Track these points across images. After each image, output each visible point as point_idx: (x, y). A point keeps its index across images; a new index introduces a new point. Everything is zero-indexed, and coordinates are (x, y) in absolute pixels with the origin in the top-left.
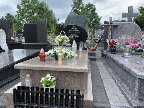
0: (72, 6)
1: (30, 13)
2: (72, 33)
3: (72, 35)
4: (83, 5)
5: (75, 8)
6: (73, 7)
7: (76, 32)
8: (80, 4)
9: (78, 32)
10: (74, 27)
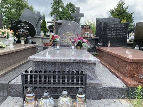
0: (52, 4)
1: (7, 8)
2: (21, 28)
3: (21, 30)
4: (63, 4)
5: (54, 7)
6: (53, 6)
7: (25, 27)
8: (60, 3)
9: (26, 27)
10: (23, 23)
